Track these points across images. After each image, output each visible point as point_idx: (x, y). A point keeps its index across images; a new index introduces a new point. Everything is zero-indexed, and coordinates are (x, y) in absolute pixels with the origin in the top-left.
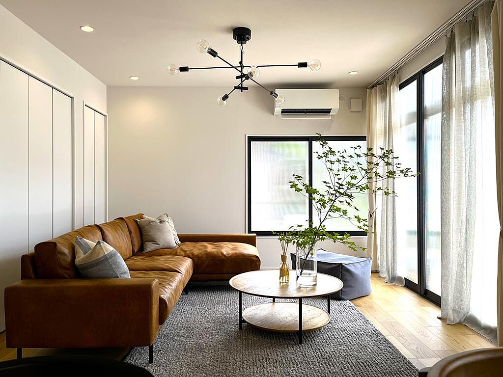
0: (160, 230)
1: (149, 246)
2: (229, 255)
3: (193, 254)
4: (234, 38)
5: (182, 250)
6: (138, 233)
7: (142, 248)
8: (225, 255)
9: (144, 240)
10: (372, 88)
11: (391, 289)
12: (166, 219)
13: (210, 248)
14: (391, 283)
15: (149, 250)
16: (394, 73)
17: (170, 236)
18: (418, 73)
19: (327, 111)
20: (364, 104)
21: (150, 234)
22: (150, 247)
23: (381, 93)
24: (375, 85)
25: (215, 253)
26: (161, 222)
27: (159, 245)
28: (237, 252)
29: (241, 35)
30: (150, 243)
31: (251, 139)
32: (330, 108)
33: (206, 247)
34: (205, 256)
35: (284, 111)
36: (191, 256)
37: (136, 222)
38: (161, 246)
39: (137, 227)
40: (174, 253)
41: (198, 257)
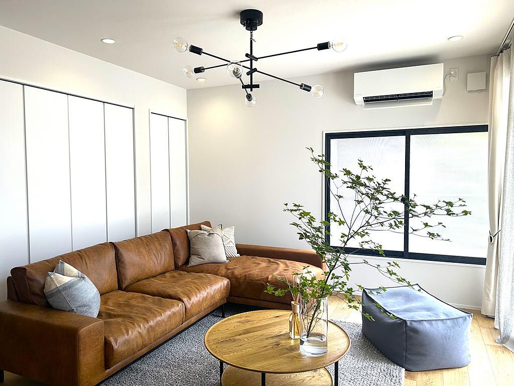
0: (206, 243)
3: (233, 273)
5: (226, 267)
6: (185, 245)
7: (187, 262)
9: (191, 253)
15: (194, 264)
19: (428, 95)
21: (196, 247)
22: (195, 261)
26: (210, 235)
27: (204, 259)
30: (195, 257)
32: (430, 90)
34: (243, 278)
35: (368, 100)
37: (187, 232)
38: (206, 260)
39: (186, 239)
40: (216, 270)
41: (236, 278)
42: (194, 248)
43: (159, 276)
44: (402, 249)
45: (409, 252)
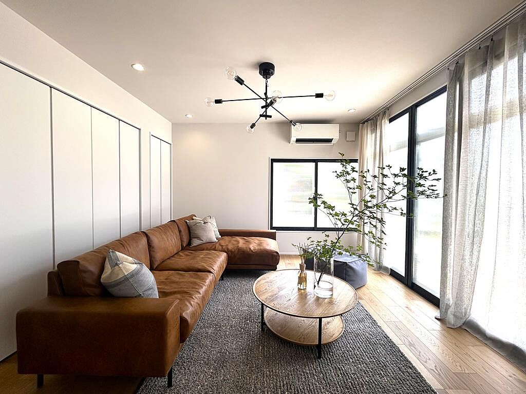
0: (204, 229)
1: (194, 242)
2: (256, 251)
3: (228, 249)
4: (260, 73)
5: (220, 244)
6: (187, 231)
7: (189, 243)
8: (252, 251)
9: (192, 237)
10: (364, 123)
11: (379, 277)
12: (209, 220)
13: (241, 242)
14: (379, 270)
15: (195, 245)
16: (385, 110)
17: (212, 233)
18: (411, 107)
19: (329, 141)
20: (357, 135)
21: (196, 232)
22: (196, 242)
23: (371, 127)
24: (367, 121)
25: (245, 249)
26: (205, 223)
28: (262, 248)
29: (266, 69)
30: (196, 239)
31: (273, 161)
32: (332, 138)
33: (238, 242)
34: (236, 251)
35: (298, 141)
36: (226, 251)
37: (186, 222)
38: (204, 241)
39: (187, 227)
40: (213, 247)
41: (231, 252)
42: (194, 233)
43: (175, 256)
44: (313, 226)
45: (317, 227)
